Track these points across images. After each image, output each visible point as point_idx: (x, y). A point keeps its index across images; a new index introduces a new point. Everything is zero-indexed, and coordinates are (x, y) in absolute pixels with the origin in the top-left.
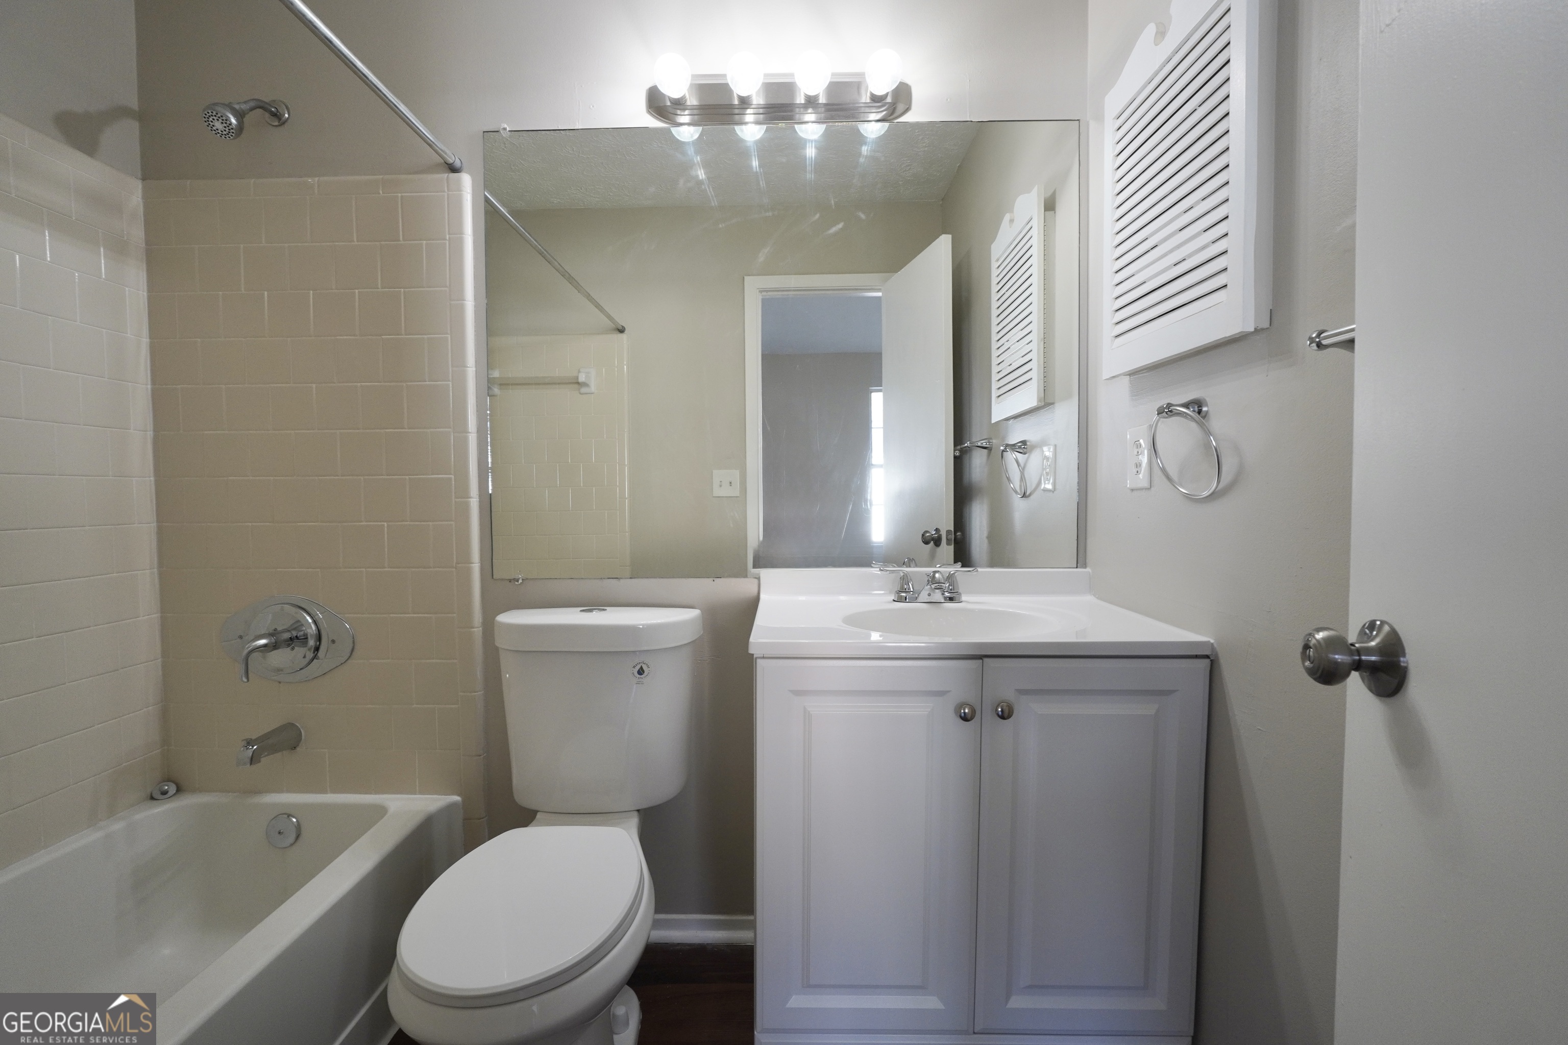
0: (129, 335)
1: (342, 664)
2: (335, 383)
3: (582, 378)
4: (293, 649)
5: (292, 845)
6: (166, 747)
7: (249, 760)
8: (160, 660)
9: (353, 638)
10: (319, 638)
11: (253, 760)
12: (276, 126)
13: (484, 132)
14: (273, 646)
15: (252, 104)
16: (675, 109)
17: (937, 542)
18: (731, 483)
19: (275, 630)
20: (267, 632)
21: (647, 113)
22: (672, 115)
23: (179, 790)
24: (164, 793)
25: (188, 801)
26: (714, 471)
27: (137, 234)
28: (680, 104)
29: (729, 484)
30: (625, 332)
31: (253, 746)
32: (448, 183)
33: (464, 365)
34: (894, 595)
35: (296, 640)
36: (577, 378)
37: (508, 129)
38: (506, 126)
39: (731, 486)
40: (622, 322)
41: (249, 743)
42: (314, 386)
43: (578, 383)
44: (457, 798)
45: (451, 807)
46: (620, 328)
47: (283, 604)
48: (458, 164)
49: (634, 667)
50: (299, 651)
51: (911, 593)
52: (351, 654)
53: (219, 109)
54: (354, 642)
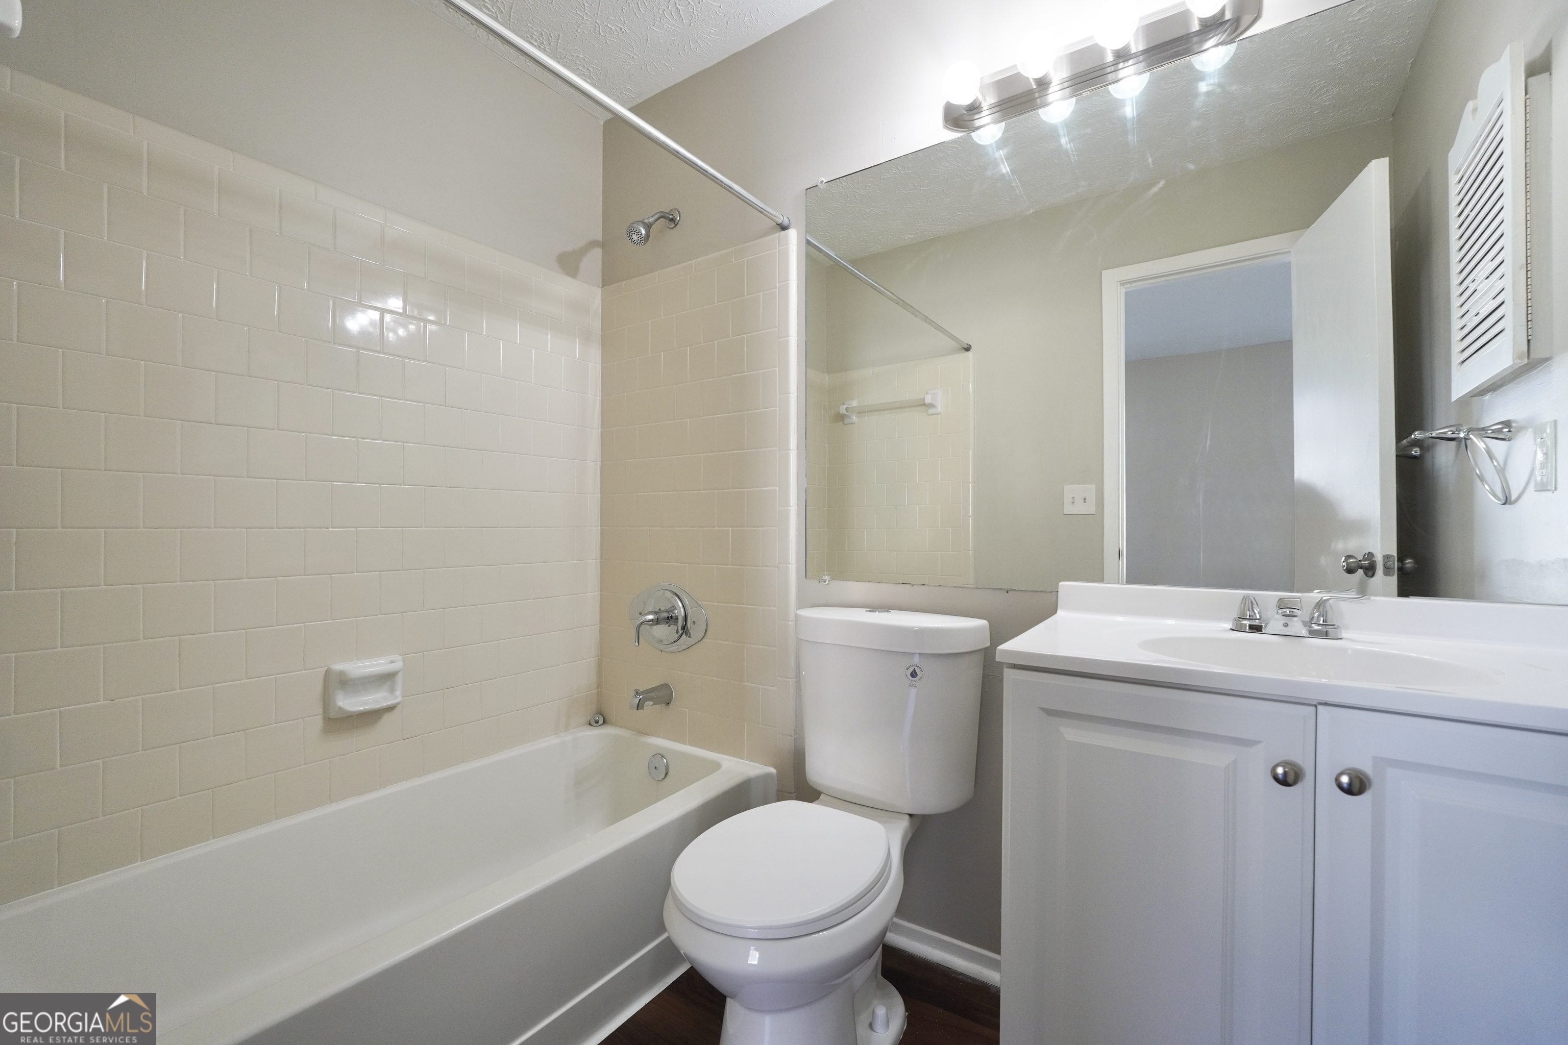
0: (589, 395)
1: (699, 641)
2: (701, 417)
3: (928, 400)
4: (669, 626)
5: (663, 779)
6: (600, 689)
7: (636, 706)
8: (598, 626)
9: (707, 621)
10: (686, 618)
11: (639, 706)
12: (672, 228)
13: (806, 189)
14: (657, 622)
15: (657, 216)
16: (970, 115)
17: (1370, 570)
18: (1085, 499)
19: (660, 609)
20: (653, 610)
21: (944, 128)
22: (968, 122)
23: (604, 722)
24: (597, 722)
25: (607, 730)
26: (1065, 486)
27: (596, 324)
28: (975, 108)
29: (1083, 500)
30: (971, 350)
31: (640, 696)
32: (779, 240)
33: (788, 393)
34: (1231, 623)
35: (671, 619)
36: (924, 399)
37: (825, 181)
38: (823, 179)
39: (1085, 502)
40: (966, 341)
41: (637, 693)
42: (688, 420)
43: (925, 405)
44: (773, 770)
45: (767, 776)
46: (966, 346)
47: (666, 590)
48: (786, 222)
49: (907, 669)
50: (673, 628)
51: (1257, 621)
52: (705, 634)
53: (635, 225)
54: (707, 625)
